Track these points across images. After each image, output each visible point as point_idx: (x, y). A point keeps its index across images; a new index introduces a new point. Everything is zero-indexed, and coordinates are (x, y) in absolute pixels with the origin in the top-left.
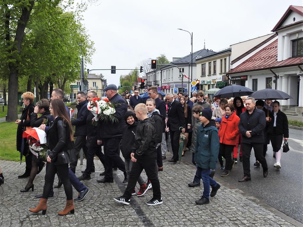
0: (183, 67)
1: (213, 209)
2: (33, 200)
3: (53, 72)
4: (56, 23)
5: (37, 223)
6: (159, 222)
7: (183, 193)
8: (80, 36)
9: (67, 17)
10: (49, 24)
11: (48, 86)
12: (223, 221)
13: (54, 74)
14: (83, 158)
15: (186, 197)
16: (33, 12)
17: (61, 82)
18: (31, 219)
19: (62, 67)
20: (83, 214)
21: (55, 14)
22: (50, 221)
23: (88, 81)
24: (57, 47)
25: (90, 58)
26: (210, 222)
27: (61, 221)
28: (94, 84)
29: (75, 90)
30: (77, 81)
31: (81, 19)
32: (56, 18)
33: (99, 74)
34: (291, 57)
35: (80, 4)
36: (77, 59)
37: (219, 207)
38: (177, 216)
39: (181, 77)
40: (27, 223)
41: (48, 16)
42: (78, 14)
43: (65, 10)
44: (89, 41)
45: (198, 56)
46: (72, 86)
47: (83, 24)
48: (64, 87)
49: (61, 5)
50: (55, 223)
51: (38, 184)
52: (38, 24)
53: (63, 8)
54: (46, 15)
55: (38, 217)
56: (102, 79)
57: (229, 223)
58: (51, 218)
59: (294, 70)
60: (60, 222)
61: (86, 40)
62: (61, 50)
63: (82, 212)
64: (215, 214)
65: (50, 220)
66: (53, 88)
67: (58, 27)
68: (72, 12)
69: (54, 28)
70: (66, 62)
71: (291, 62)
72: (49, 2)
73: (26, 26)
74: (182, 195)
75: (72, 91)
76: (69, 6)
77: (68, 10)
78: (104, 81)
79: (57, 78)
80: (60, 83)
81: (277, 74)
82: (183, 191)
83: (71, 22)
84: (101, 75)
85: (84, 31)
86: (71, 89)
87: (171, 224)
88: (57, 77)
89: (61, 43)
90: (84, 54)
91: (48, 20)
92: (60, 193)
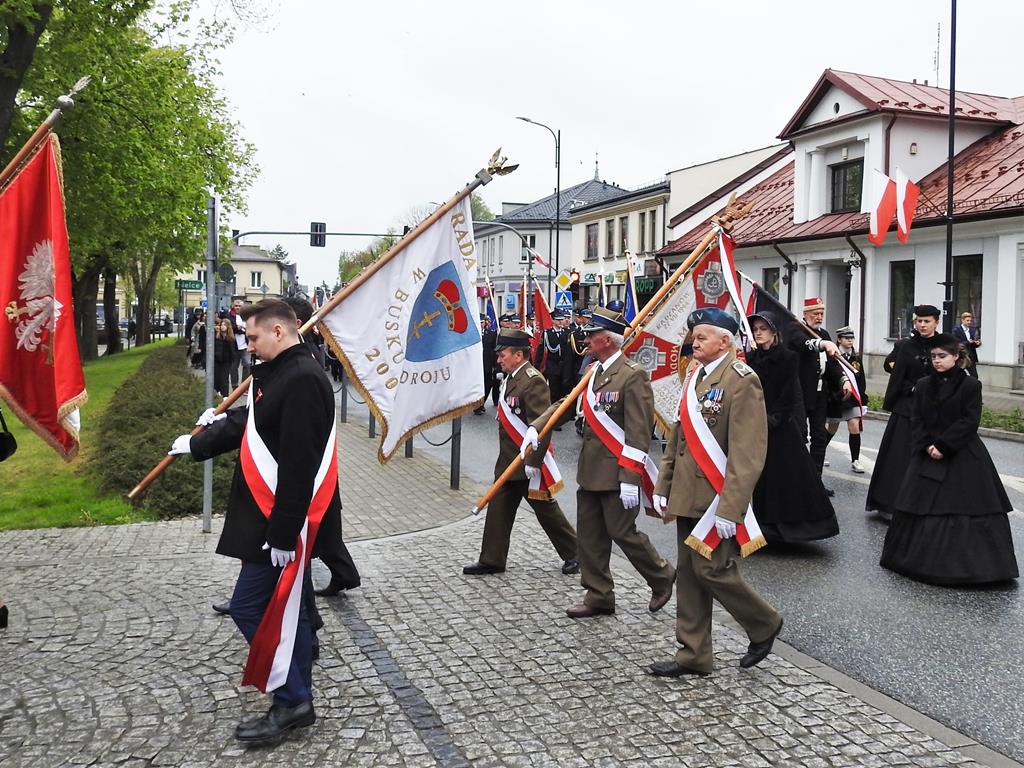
0: (532, 232)
1: (602, 644)
2: (39, 651)
3: (115, 239)
4: (127, 79)
5: (52, 724)
6: (442, 692)
7: (519, 604)
8: (210, 126)
9: (166, 64)
10: (104, 81)
11: (97, 282)
12: (628, 677)
13: (118, 245)
14: (213, 513)
15: (525, 616)
16: (48, 38)
17: (142, 269)
18: (30, 712)
19: (146, 221)
20: (207, 685)
21: (125, 50)
22: (96, 714)
23: (235, 267)
24: (131, 156)
25: (243, 194)
26: (590, 682)
27: (134, 710)
28: (256, 277)
29: (189, 297)
30: (200, 269)
31: (213, 70)
32: (127, 62)
33: (272, 247)
34: (830, 212)
35: (209, 22)
36: (198, 197)
37: (617, 638)
38: (498, 672)
39: (528, 261)
40: (19, 724)
41: (99, 55)
42: (201, 53)
43: (157, 38)
44: (240, 143)
45: (575, 201)
46: (180, 284)
47: (220, 88)
48: (154, 284)
49: (147, 22)
50: (114, 719)
51: (58, 599)
52: (64, 79)
53: (152, 32)
54: (93, 51)
55: (57, 703)
56: (282, 261)
57: (643, 681)
58: (100, 702)
59: (836, 250)
60: (130, 715)
61: (229, 140)
62: (145, 167)
63: (205, 679)
64: (606, 659)
65: (97, 709)
66: (115, 287)
67: (135, 94)
68: (183, 47)
69: (122, 95)
70: (160, 206)
71: (829, 226)
72: (102, 12)
73: (22, 85)
74: (517, 611)
75: (181, 300)
76: (174, 27)
77: (169, 40)
78: (290, 269)
79: (128, 256)
80: (140, 272)
81: (793, 259)
82: (518, 598)
83: (180, 77)
84: (279, 249)
85: (223, 108)
86: (176, 292)
87: (479, 695)
88: (130, 254)
89: (144, 146)
90: (224, 181)
91: (98, 70)
92: (132, 622)
